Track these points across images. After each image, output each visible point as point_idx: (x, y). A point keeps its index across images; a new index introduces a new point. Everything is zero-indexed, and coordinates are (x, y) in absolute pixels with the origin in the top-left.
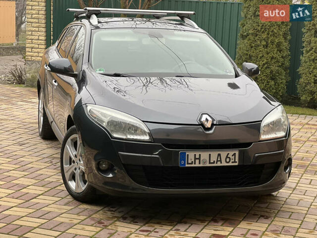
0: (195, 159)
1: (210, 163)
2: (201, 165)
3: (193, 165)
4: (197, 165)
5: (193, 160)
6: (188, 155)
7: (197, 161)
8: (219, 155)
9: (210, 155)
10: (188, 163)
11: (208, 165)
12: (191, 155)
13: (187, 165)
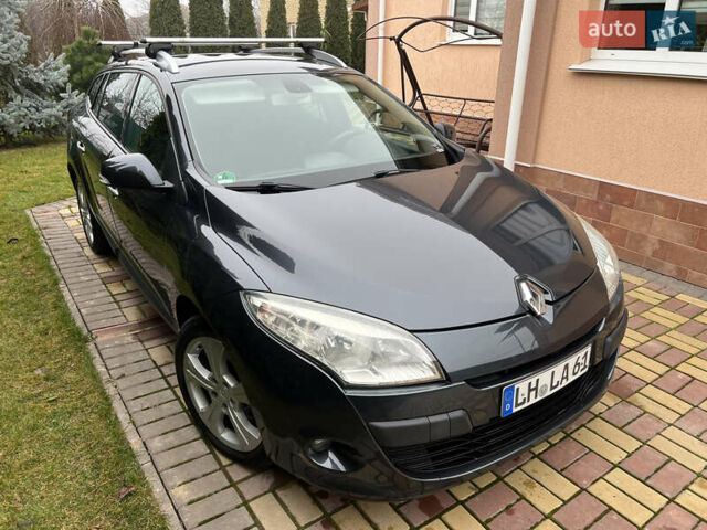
0: (530, 390)
1: (552, 388)
2: (539, 398)
3: (526, 405)
4: (533, 401)
5: (526, 396)
6: (518, 389)
7: (533, 393)
8: (567, 366)
9: (553, 373)
10: (517, 405)
11: (549, 393)
12: (522, 386)
13: (515, 410)
